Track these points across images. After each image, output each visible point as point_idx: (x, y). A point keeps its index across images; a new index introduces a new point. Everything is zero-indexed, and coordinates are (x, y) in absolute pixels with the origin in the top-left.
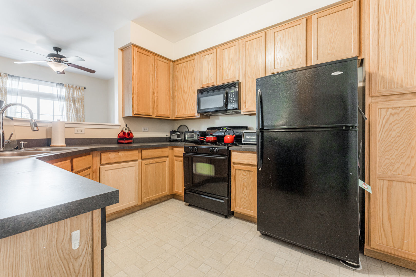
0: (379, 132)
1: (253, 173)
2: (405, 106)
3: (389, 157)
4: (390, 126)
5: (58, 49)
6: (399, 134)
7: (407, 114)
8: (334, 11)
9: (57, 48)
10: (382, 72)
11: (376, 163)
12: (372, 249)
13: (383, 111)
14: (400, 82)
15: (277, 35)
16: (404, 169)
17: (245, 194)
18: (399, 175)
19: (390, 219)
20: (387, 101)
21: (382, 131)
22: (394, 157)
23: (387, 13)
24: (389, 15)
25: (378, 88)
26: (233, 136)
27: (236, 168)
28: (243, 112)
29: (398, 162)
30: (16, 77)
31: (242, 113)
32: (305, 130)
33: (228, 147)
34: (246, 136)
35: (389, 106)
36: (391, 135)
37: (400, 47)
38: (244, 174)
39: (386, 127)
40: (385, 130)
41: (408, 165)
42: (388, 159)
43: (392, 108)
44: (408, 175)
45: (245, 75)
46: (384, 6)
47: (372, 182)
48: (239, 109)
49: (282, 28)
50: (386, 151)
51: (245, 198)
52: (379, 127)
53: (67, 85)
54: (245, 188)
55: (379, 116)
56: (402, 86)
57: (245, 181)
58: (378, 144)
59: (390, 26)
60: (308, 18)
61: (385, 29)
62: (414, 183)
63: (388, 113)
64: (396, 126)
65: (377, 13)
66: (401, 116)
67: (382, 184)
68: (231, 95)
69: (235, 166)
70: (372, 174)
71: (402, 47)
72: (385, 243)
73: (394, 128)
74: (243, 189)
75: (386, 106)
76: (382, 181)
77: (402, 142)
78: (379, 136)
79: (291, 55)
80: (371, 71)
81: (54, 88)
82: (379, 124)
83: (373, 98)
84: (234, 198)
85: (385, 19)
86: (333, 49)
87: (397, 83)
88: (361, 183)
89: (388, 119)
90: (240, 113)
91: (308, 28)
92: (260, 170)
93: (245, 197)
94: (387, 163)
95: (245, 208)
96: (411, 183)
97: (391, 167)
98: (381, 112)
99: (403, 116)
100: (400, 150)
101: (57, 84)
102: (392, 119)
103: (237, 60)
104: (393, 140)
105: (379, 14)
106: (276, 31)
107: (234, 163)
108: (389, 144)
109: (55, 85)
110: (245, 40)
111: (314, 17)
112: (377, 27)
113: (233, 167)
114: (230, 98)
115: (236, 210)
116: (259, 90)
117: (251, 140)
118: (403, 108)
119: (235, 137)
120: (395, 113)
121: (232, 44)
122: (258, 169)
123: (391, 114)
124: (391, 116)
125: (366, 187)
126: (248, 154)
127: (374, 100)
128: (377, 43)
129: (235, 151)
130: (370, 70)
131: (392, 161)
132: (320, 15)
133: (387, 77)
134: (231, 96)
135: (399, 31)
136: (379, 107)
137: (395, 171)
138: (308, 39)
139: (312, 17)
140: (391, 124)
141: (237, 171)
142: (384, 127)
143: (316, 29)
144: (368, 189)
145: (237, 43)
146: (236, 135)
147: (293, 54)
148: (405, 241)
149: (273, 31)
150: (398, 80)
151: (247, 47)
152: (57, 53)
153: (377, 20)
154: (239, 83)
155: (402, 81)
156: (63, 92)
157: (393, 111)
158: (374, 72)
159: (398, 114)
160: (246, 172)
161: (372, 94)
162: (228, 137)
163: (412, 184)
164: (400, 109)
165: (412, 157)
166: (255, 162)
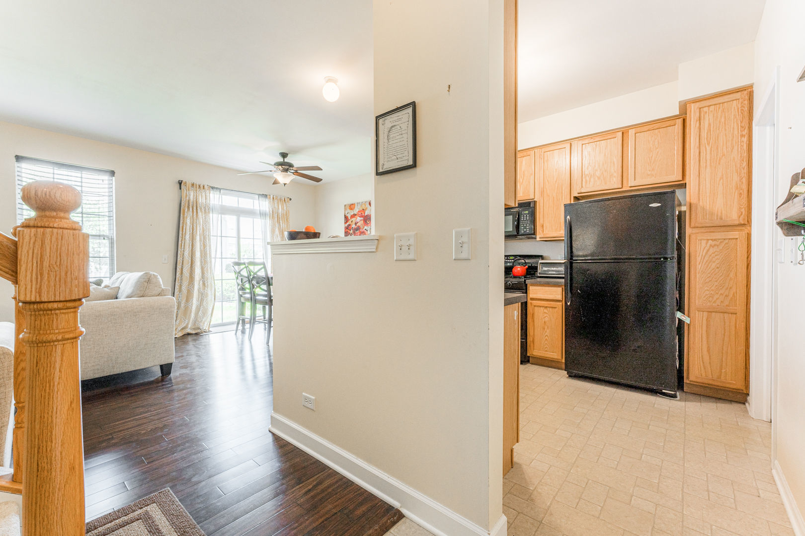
0: (700, 263)
1: (556, 310)
2: (725, 238)
3: (709, 289)
4: (710, 257)
5: (284, 155)
6: (718, 266)
7: (726, 246)
8: (655, 128)
9: (284, 153)
10: (703, 203)
11: (696, 295)
12: (691, 383)
13: (704, 242)
14: (719, 214)
15: (586, 147)
16: (722, 300)
17: (546, 334)
18: (718, 305)
19: (708, 351)
20: (707, 232)
21: (702, 262)
22: (713, 288)
23: (708, 144)
24: (710, 146)
25: (698, 219)
26: (525, 267)
27: (534, 304)
28: (540, 238)
29: (718, 294)
30: (217, 188)
31: (538, 239)
32: (617, 260)
33: (525, 281)
34: (542, 268)
35: (709, 238)
36: (711, 266)
37: (720, 180)
38: (546, 311)
39: (706, 258)
40: (705, 261)
41: (726, 296)
42: (708, 290)
43: (711, 240)
44: (727, 306)
45: (542, 193)
46: (705, 137)
47: (692, 315)
48: (534, 234)
49: (592, 140)
50: (706, 283)
51: (546, 339)
52: (699, 259)
53: (272, 196)
54: (546, 327)
55: (700, 248)
56: (721, 219)
57: (546, 319)
58: (698, 276)
59: (711, 158)
60: (624, 132)
61: (706, 160)
62: (731, 313)
63: (708, 245)
64: (716, 257)
65: (698, 144)
66: (721, 247)
67: (701, 316)
68: (524, 216)
69: (534, 302)
70: (692, 305)
71: (722, 180)
72: (704, 375)
73: (714, 259)
74: (544, 329)
75: (705, 238)
76: (702, 313)
77: (721, 274)
78: (699, 268)
79: (602, 173)
80: (692, 201)
81: (255, 201)
82: (699, 256)
83: (694, 229)
84: (531, 340)
85: (706, 151)
86: (653, 170)
87: (717, 216)
88: (679, 315)
89: (708, 250)
90: (536, 238)
91: (624, 143)
92: (569, 304)
93: (546, 337)
94: (706, 295)
95: (546, 351)
96: (729, 313)
97: (711, 299)
98: (701, 243)
99: (723, 247)
100: (720, 281)
101: (259, 195)
102: (711, 251)
103: (532, 174)
104: (713, 271)
105: (700, 145)
106: (583, 143)
107: (532, 299)
108: (709, 275)
109: (257, 196)
110: (543, 150)
111: (632, 132)
112: (698, 158)
113: (531, 303)
114: (522, 221)
115: (534, 354)
116: (568, 217)
117: (550, 273)
118: (722, 240)
119: (527, 269)
120: (715, 245)
121: (525, 154)
122: (566, 303)
123: (711, 245)
124: (711, 248)
125: (685, 318)
126: (550, 288)
127: (695, 231)
128: (697, 174)
129: (533, 285)
130: (690, 199)
131: (712, 292)
132: (639, 129)
133: (708, 208)
134: (524, 218)
135: (719, 164)
136: (698, 238)
137: (715, 302)
138: (624, 155)
139: (628, 132)
140: (710, 255)
141: (536, 308)
142: (704, 258)
143: (634, 146)
144: (687, 320)
145: (532, 153)
146: (529, 266)
147: (606, 171)
148: (723, 371)
149: (581, 143)
150: (718, 211)
151: (546, 159)
152: (284, 160)
153: (698, 151)
154: (535, 202)
155: (722, 213)
156: (265, 205)
157: (713, 243)
158: (695, 202)
159: (718, 246)
160: (548, 309)
161: (693, 225)
162: (519, 269)
163: (730, 315)
164: (720, 241)
165: (730, 288)
166: (559, 297)
